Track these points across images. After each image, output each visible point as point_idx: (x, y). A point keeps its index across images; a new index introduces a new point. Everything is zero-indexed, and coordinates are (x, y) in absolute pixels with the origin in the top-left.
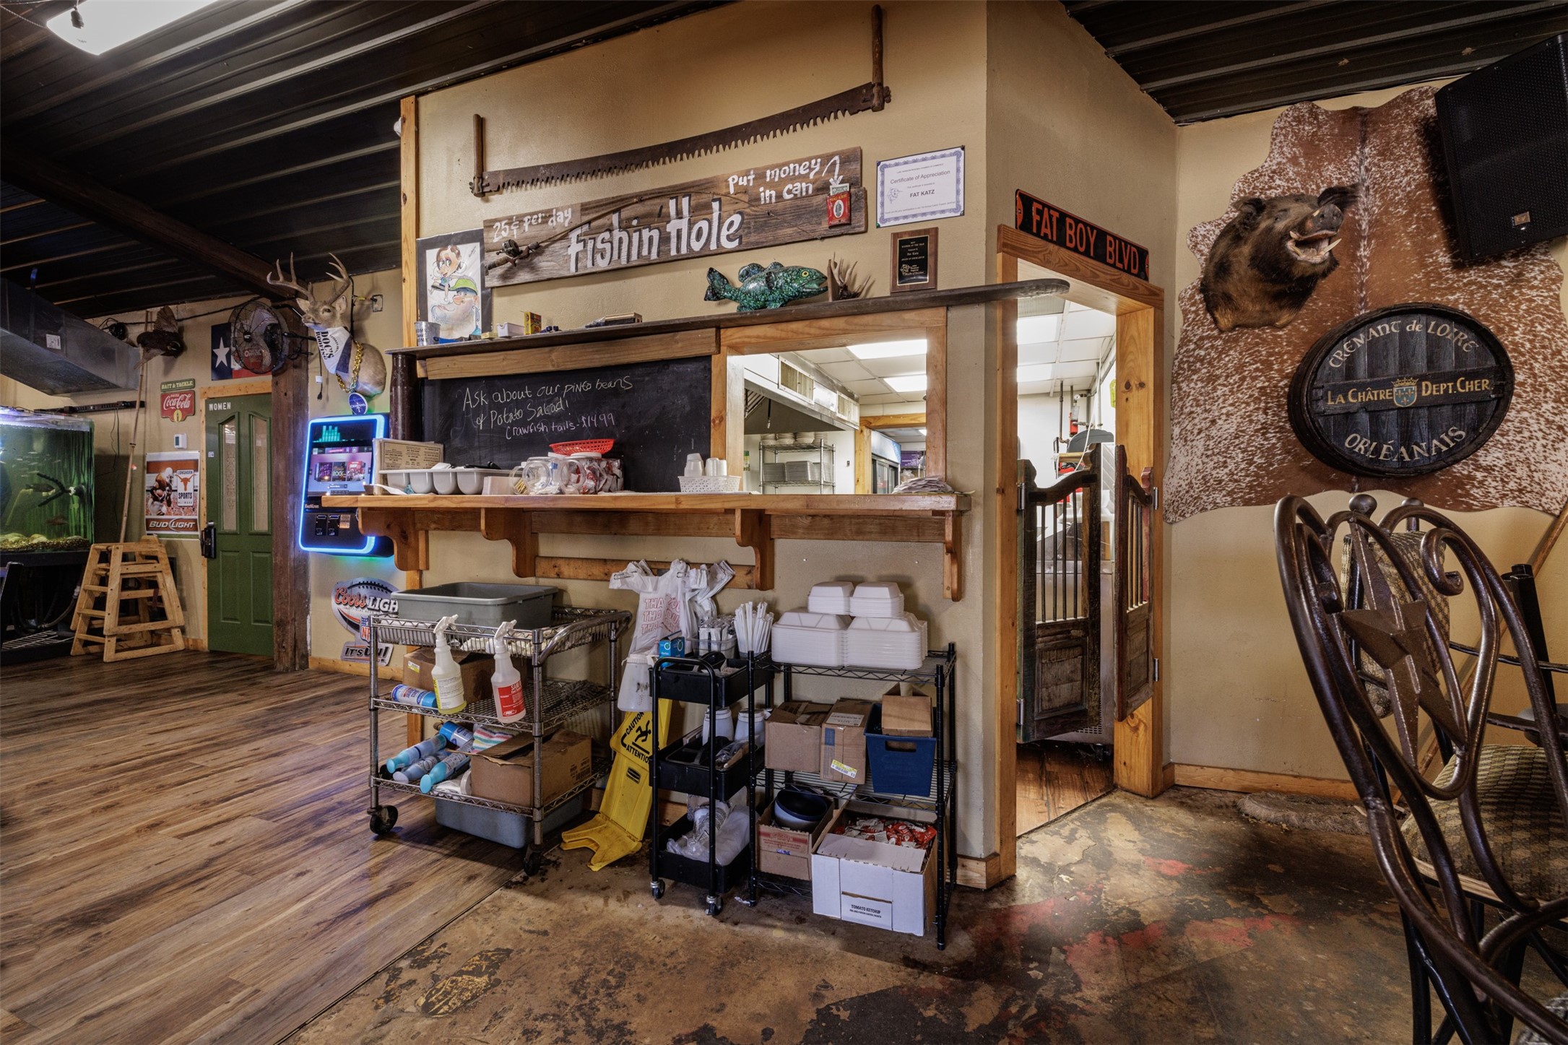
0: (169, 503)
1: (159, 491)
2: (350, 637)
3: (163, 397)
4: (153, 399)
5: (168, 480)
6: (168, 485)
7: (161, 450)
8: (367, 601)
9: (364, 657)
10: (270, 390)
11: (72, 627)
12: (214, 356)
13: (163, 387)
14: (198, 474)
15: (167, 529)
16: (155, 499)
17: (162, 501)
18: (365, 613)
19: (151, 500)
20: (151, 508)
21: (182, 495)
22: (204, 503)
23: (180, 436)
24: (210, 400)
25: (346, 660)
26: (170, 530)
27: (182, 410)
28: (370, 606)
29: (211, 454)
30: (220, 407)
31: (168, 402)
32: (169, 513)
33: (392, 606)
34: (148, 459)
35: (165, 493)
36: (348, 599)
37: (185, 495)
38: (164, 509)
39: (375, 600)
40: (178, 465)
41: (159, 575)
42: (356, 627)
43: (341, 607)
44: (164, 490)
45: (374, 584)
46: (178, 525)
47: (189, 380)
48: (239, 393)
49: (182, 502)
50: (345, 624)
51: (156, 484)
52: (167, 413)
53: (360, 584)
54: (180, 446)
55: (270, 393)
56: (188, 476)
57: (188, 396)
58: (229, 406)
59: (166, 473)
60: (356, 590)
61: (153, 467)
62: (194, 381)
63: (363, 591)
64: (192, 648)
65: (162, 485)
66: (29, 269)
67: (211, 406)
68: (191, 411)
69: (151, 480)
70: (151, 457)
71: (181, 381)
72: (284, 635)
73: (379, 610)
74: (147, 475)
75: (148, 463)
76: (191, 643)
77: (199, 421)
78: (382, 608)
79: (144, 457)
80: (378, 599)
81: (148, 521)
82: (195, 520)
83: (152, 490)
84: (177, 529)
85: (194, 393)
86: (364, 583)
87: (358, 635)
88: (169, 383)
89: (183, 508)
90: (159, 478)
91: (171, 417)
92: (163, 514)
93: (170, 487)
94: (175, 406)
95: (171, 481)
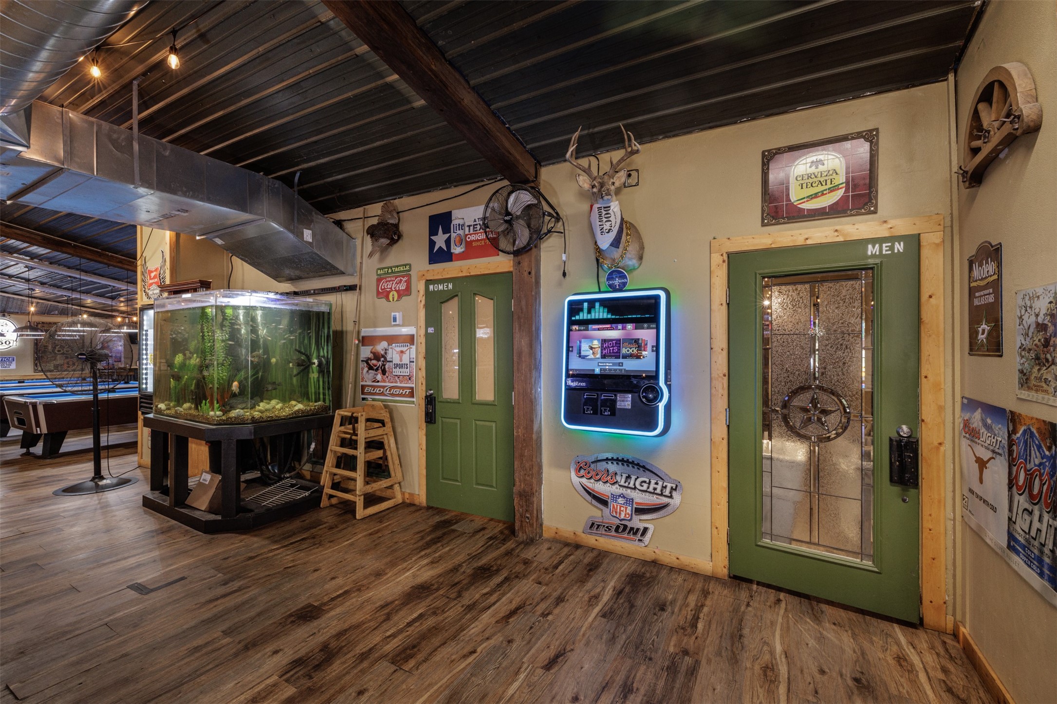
0: (384, 372)
1: (374, 362)
2: (595, 512)
3: (379, 280)
4: (369, 282)
5: (383, 353)
6: (383, 356)
7: (375, 326)
8: (618, 478)
9: (613, 533)
10: (511, 269)
11: (322, 484)
12: (432, 244)
13: (379, 272)
14: (414, 347)
15: (382, 394)
16: (370, 368)
17: (377, 370)
18: (615, 490)
19: (366, 369)
20: (366, 376)
21: (397, 366)
22: (423, 373)
23: (397, 314)
24: (429, 282)
25: (591, 534)
26: (386, 395)
27: (398, 291)
28: (622, 483)
29: (431, 330)
30: (441, 287)
31: (384, 285)
32: (384, 381)
33: (652, 486)
34: (363, 334)
35: (380, 363)
36: (592, 473)
37: (400, 366)
38: (379, 377)
39: (629, 477)
40: (392, 339)
41: (385, 437)
42: (605, 503)
43: (584, 481)
44: (379, 360)
45: (628, 461)
46: (393, 391)
47: (405, 265)
48: (461, 275)
49: (397, 372)
50: (589, 498)
51: (371, 356)
52: (384, 294)
53: (607, 459)
54: (397, 323)
55: (511, 272)
56: (404, 349)
57: (404, 279)
58: (450, 286)
59: (381, 347)
60: (603, 466)
61: (365, 341)
62: (410, 265)
63: (612, 467)
64: (408, 501)
65: (377, 356)
66: (295, 173)
67: (431, 287)
68: (408, 291)
69: (366, 352)
70: (365, 332)
71: (397, 266)
72: (527, 506)
73: (635, 488)
74: (362, 348)
75: (363, 337)
76: (407, 496)
77: (418, 299)
78: (638, 486)
79: (359, 332)
80: (633, 478)
81: (363, 387)
82: (412, 388)
83: (367, 361)
84: (393, 395)
85: (409, 276)
86: (612, 459)
87: (606, 511)
88: (385, 268)
89: (398, 377)
90: (373, 350)
91: (387, 298)
92: (378, 382)
93: (385, 358)
94: (391, 288)
95: (386, 353)
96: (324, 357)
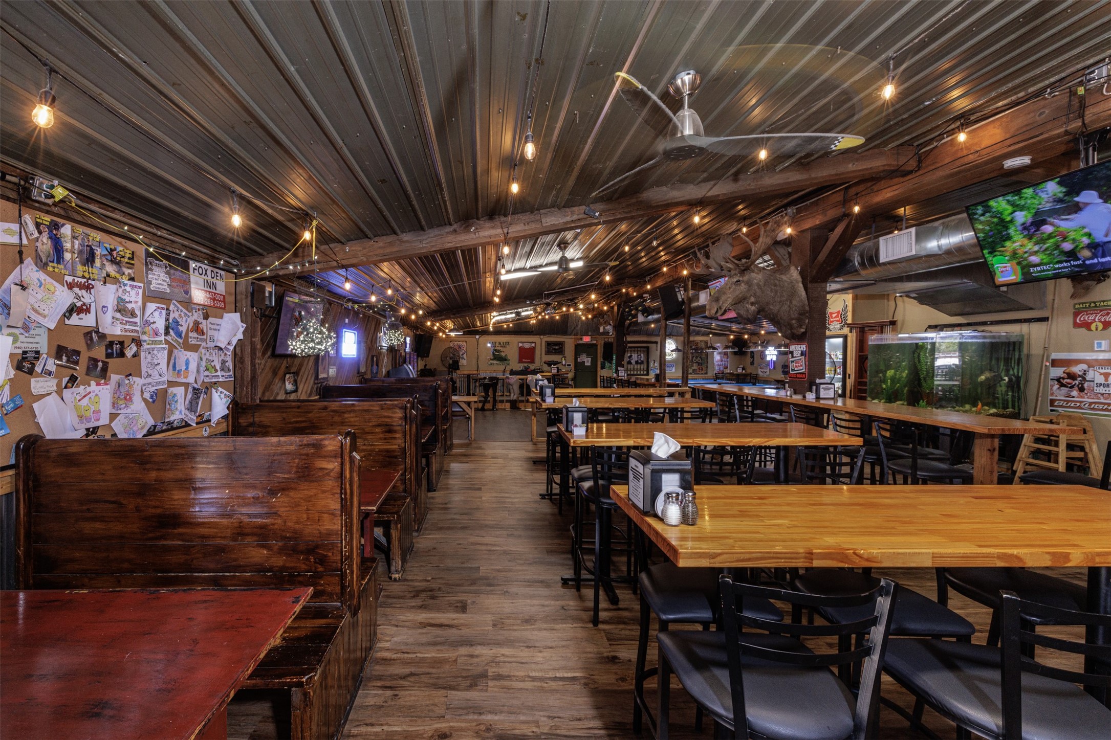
0: (1082, 389)
1: (1068, 381)
3: (1077, 313)
5: (1080, 373)
6: (1081, 377)
7: (1069, 352)
13: (1077, 306)
15: (1079, 408)
16: (1063, 385)
17: (1072, 387)
19: (1057, 386)
20: (1056, 391)
21: (1100, 385)
23: (1102, 342)
26: (1083, 409)
27: (1103, 323)
31: (1083, 317)
32: (1082, 397)
35: (1077, 382)
37: (1105, 386)
38: (1075, 393)
40: (1091, 364)
41: (1086, 442)
44: (1074, 379)
46: (1094, 406)
49: (1100, 390)
51: (1064, 375)
52: (1083, 325)
54: (1103, 348)
59: (1077, 369)
61: (1058, 363)
65: (1072, 376)
69: (1056, 372)
70: (1054, 356)
71: (1104, 301)
74: (1052, 368)
75: (1054, 360)
79: (1049, 356)
81: (1053, 400)
83: (1059, 380)
84: (1093, 409)
88: (1085, 303)
89: (1102, 394)
90: (1067, 371)
91: (1089, 329)
92: (1073, 397)
93: (1084, 379)
94: (1094, 320)
95: (1085, 374)
96: (1014, 375)
